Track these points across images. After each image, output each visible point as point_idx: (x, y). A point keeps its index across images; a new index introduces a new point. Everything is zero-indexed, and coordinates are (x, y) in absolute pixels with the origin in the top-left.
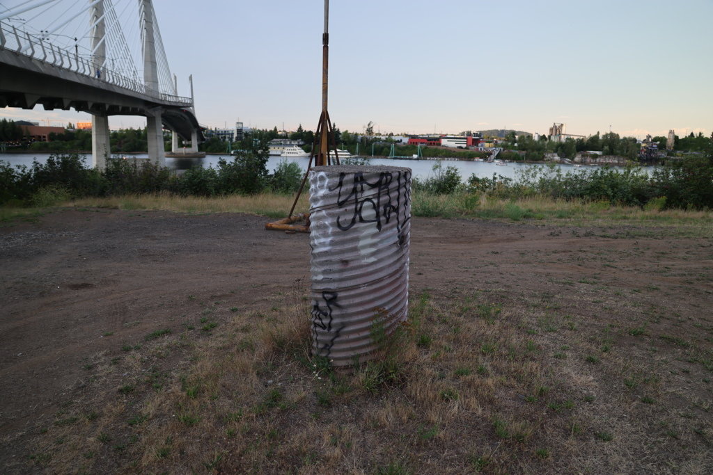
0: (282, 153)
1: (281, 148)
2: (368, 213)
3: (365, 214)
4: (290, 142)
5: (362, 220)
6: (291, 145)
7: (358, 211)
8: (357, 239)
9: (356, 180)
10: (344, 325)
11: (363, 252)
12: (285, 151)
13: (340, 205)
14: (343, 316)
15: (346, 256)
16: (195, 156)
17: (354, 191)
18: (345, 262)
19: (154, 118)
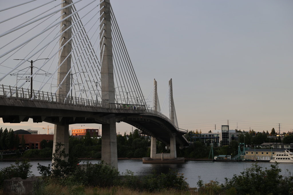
0: (272, 158)
1: (270, 154)
4: (282, 147)
6: (283, 150)
12: (275, 156)
16: (173, 161)
19: (109, 125)
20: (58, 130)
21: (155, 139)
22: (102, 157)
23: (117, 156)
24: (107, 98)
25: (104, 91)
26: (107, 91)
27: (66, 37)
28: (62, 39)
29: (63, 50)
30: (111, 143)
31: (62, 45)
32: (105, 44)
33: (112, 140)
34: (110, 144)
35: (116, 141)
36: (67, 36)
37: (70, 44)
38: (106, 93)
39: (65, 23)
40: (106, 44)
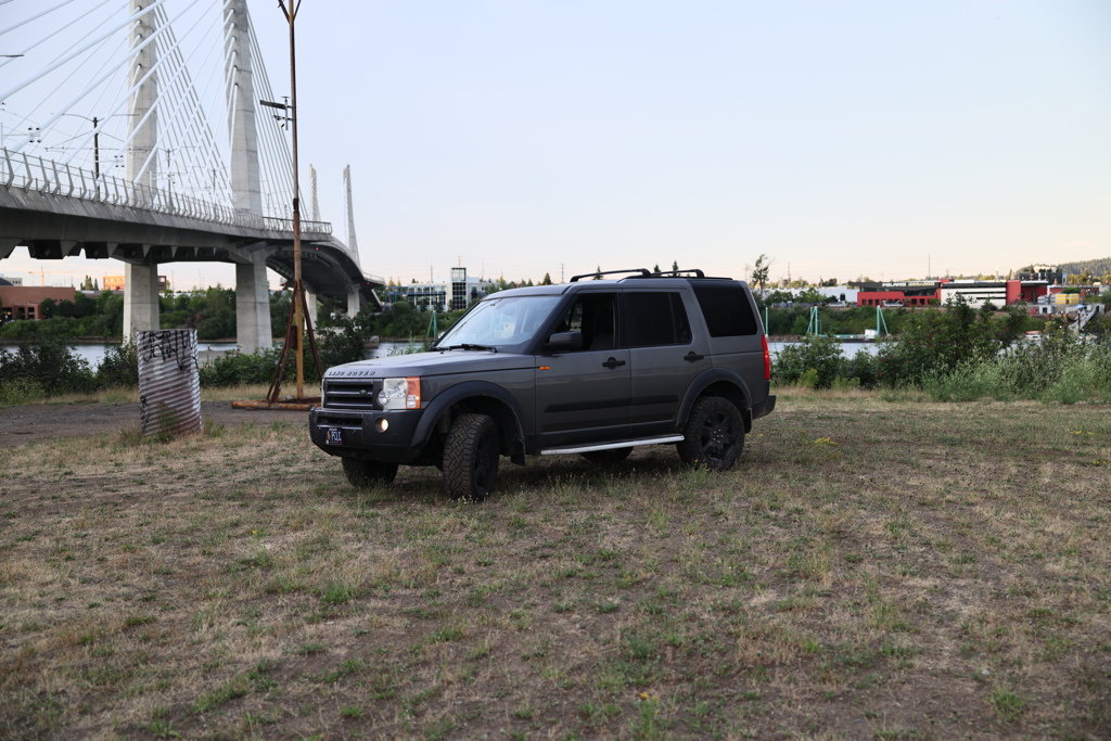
2: (157, 352)
3: (156, 353)
5: (155, 356)
7: (153, 351)
8: (153, 366)
9: (150, 335)
10: (150, 415)
11: (156, 373)
13: (145, 348)
14: (148, 410)
15: (149, 376)
17: (150, 341)
18: (148, 379)
19: (252, 265)
20: (135, 274)
21: (314, 296)
22: (239, 334)
23: (270, 332)
24: (246, 205)
25: (239, 191)
26: (245, 191)
27: (145, 64)
28: (135, 68)
29: (139, 96)
30: (258, 305)
31: (136, 82)
32: (237, 84)
33: (260, 299)
34: (255, 308)
35: (267, 300)
36: (145, 60)
37: (153, 79)
38: (243, 194)
39: (141, 30)
40: (240, 84)
